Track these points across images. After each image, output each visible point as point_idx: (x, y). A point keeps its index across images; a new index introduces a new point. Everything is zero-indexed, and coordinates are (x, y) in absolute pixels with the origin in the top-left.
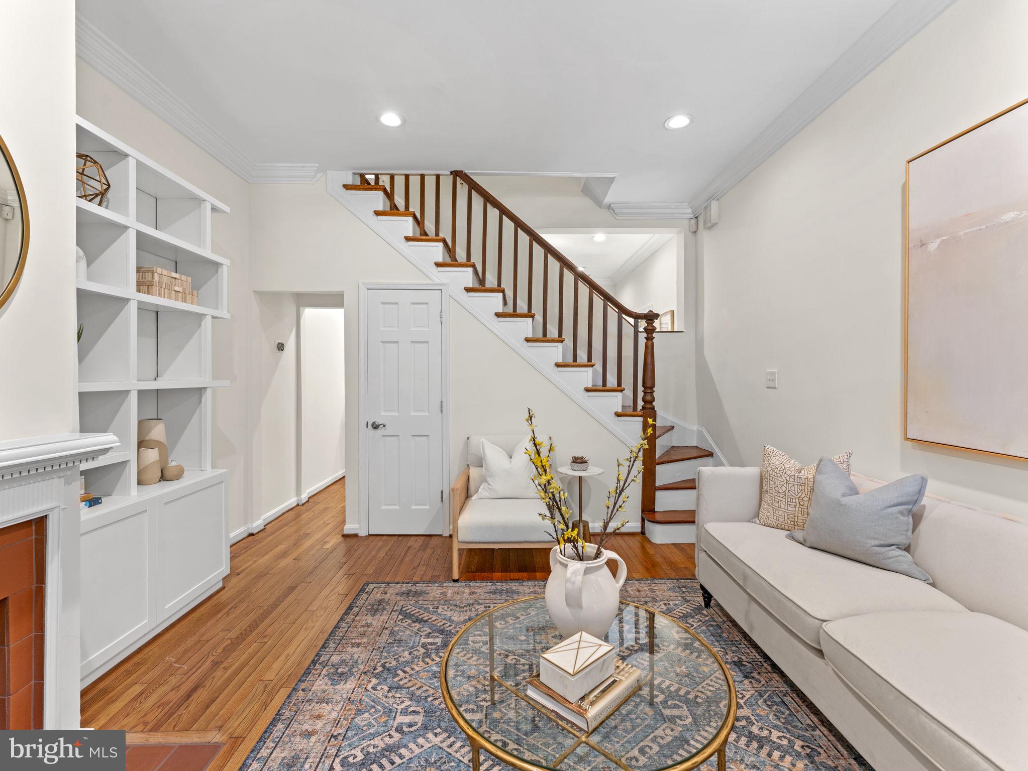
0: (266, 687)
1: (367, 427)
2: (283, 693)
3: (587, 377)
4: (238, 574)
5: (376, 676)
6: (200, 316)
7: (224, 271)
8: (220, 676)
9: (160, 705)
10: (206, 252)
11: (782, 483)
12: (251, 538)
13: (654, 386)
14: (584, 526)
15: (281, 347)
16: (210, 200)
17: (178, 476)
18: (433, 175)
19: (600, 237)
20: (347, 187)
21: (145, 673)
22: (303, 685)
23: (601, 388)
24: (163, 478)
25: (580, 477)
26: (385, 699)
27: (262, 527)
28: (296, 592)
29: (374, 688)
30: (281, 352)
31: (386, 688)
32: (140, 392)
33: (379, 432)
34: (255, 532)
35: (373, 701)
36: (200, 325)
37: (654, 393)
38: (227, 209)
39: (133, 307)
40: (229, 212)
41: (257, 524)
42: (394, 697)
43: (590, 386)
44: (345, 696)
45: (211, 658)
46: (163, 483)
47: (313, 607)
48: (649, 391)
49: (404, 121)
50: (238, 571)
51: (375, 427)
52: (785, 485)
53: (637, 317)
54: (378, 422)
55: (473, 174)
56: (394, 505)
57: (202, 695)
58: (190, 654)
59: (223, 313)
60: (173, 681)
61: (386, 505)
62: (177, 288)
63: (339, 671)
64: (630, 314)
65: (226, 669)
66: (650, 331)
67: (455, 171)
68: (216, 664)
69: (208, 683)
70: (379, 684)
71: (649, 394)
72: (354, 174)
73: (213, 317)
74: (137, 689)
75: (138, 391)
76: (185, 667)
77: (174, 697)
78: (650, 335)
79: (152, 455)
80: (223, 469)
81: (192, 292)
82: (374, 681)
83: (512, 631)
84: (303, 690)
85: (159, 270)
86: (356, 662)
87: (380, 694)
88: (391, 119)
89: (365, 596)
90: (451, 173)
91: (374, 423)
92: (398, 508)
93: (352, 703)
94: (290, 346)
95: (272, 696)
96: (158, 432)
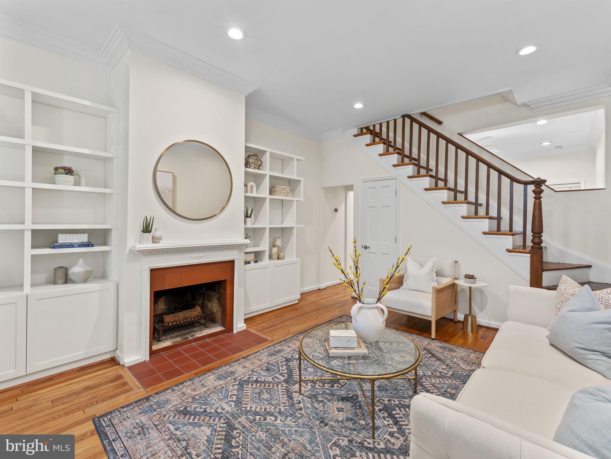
0: (288, 332)
1: (362, 248)
2: (292, 335)
3: (485, 225)
4: (306, 301)
5: (319, 341)
6: (293, 201)
7: (302, 183)
8: (280, 325)
9: (263, 327)
10: (295, 177)
11: (559, 302)
12: (320, 290)
13: (542, 232)
14: (472, 318)
15: (336, 210)
16: (296, 157)
17: (283, 258)
18: (393, 120)
19: (542, 122)
20: (355, 136)
21: (265, 318)
22: (298, 335)
23: (508, 233)
24: (278, 258)
25: (470, 287)
26: (316, 347)
27: (325, 287)
28: (318, 311)
29: (316, 344)
30: (336, 212)
31: (320, 345)
32: (270, 229)
33: (368, 250)
34: (321, 289)
35: (313, 346)
36: (293, 205)
37: (542, 237)
38: (303, 159)
39: (268, 201)
40: (304, 160)
41: (323, 286)
42: (320, 348)
43: (487, 230)
44: (306, 342)
45: (281, 321)
46: (279, 260)
47: (319, 317)
48: (537, 236)
49: (365, 105)
50: (307, 300)
51: (366, 248)
52: (561, 303)
53: (526, 183)
54: (367, 245)
55: (413, 114)
56: (373, 287)
57: (273, 328)
58: (277, 318)
59: (302, 199)
60: (269, 322)
61: (370, 286)
62: (284, 192)
63: (311, 335)
64: (519, 182)
65: (283, 324)
66: (538, 193)
67: (403, 115)
68: (281, 322)
69: (276, 326)
70: (319, 343)
71: (537, 238)
72: (358, 129)
73: (297, 201)
74: (261, 321)
75: (269, 228)
76: (274, 320)
77: (267, 326)
78: (538, 196)
79: (275, 250)
80: (298, 258)
81: (290, 192)
82: (318, 342)
83: (383, 347)
84: (297, 337)
85: (278, 186)
86: (317, 335)
87: (316, 345)
88: (358, 106)
89: (340, 318)
90: (402, 116)
91: (365, 246)
92: (375, 289)
93: (306, 344)
94: (341, 210)
95: (288, 335)
96: (279, 242)
